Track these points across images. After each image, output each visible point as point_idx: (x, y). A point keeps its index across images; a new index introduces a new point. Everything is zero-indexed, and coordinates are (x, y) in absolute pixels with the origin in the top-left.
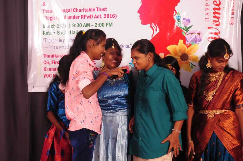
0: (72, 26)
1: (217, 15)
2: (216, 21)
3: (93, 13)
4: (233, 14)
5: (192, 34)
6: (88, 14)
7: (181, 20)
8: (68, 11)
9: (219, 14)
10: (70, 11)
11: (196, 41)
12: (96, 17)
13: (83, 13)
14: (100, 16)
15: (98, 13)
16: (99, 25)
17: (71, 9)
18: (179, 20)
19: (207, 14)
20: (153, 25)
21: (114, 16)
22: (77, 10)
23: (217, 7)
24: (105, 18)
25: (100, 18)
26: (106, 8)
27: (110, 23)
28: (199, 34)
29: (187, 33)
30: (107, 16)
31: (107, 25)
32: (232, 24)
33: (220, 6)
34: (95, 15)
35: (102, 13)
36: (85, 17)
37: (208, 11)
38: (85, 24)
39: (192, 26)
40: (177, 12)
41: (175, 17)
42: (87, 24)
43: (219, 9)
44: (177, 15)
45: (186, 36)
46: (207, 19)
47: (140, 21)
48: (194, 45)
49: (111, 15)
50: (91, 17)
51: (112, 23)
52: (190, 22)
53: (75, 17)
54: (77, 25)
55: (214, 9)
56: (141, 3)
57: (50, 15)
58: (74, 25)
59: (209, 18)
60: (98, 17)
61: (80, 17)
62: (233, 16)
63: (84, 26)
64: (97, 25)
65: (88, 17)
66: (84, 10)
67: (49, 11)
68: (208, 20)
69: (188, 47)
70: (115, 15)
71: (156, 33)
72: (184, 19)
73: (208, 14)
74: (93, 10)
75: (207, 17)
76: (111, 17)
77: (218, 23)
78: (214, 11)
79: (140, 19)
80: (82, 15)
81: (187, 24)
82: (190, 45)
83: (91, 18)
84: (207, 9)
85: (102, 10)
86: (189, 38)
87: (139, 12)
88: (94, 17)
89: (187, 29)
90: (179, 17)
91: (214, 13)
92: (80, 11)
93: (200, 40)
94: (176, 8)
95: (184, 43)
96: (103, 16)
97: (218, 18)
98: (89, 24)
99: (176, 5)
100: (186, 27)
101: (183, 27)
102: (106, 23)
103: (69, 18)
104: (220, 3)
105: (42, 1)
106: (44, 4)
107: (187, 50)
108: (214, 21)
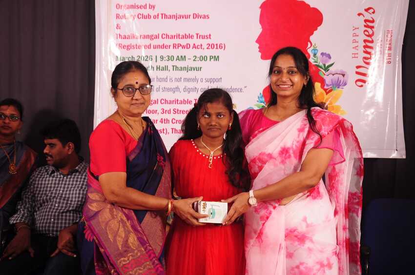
0: (159, 59)
1: (369, 50)
3: (191, 42)
4: (390, 49)
5: (333, 75)
6: (184, 42)
7: (318, 55)
8: (153, 37)
9: (371, 48)
10: (157, 37)
11: (338, 84)
12: (195, 47)
13: (177, 41)
14: (201, 45)
15: (198, 42)
16: (199, 59)
17: (159, 35)
18: (315, 55)
19: (355, 48)
21: (221, 46)
22: (167, 36)
23: (369, 39)
24: (207, 48)
25: (201, 48)
26: (210, 35)
27: (215, 57)
28: (344, 75)
29: (327, 73)
30: (211, 46)
31: (210, 59)
32: (389, 63)
33: (373, 38)
34: (194, 44)
35: (205, 42)
36: (178, 46)
37: (356, 44)
38: (178, 57)
39: (333, 64)
40: (313, 44)
41: (309, 51)
42: (181, 57)
43: (372, 42)
44: (312, 48)
45: (325, 77)
47: (260, 54)
48: (336, 91)
49: (217, 45)
50: (187, 46)
51: (218, 57)
52: (330, 58)
53: (164, 47)
54: (167, 58)
55: (365, 41)
56: (261, 30)
57: (126, 42)
58: (162, 58)
59: (357, 54)
60: (198, 47)
61: (171, 47)
62: (390, 52)
63: (178, 59)
64: (197, 59)
65: (183, 47)
66: (178, 36)
67: (125, 37)
68: (356, 56)
69: (327, 93)
70: (223, 46)
72: (322, 54)
73: (357, 48)
74: (191, 37)
75: (355, 51)
76: (217, 48)
77: (367, 61)
78: (364, 44)
79: (259, 51)
80: (174, 44)
81: (327, 61)
82: (331, 91)
83: (187, 48)
84: (355, 41)
85: (203, 37)
86: (328, 79)
87: (257, 41)
88: (192, 46)
89: (327, 69)
90: (316, 51)
91: (365, 47)
92: (172, 37)
93: (345, 84)
94: (312, 38)
95: (322, 87)
96: (205, 46)
97: (369, 53)
98: (185, 56)
99: (312, 34)
100: (325, 65)
101: (321, 64)
102: (210, 57)
103: (155, 47)
104: (373, 33)
105: (115, 22)
106: (118, 27)
107: (326, 97)
108: (365, 58)
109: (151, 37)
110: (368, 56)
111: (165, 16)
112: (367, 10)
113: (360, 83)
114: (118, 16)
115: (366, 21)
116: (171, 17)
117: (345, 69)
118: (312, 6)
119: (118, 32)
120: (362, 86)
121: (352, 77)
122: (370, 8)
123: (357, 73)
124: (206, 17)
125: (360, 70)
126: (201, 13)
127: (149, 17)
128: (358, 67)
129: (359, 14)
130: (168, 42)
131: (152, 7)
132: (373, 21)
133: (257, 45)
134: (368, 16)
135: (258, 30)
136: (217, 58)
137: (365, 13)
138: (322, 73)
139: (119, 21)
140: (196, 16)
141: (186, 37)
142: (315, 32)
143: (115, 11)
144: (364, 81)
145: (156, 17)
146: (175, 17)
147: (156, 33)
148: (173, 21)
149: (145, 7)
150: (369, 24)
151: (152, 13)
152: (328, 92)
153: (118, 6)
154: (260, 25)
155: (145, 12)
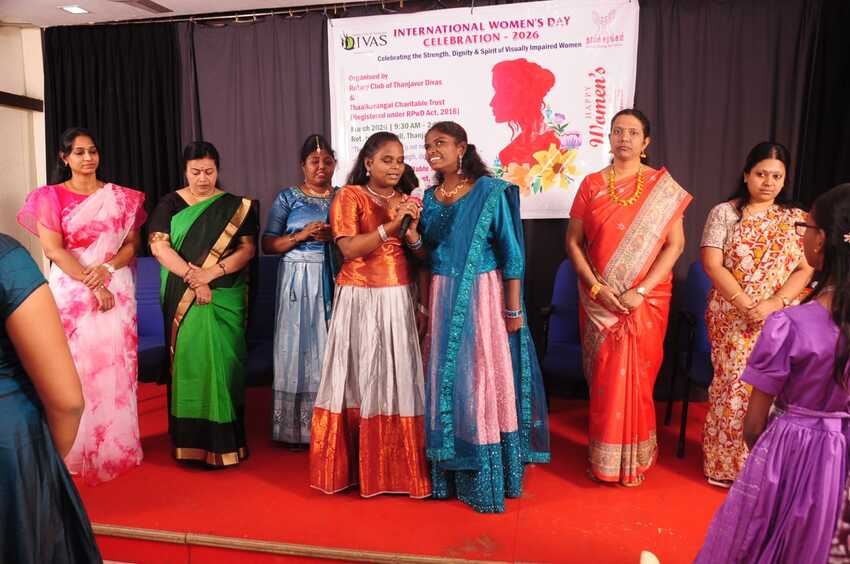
0: (393, 127)
1: (601, 109)
2: (600, 118)
3: (424, 108)
5: (568, 135)
6: (418, 109)
7: (552, 116)
8: (387, 106)
9: (603, 107)
10: (390, 106)
11: (574, 145)
12: (429, 113)
13: (411, 109)
14: (435, 111)
15: (431, 108)
17: (392, 103)
18: (549, 116)
19: (588, 108)
20: (512, 123)
21: (454, 111)
22: (401, 104)
23: (601, 98)
25: (435, 114)
28: (578, 135)
29: (562, 134)
30: (445, 112)
33: (606, 97)
34: (428, 111)
35: (438, 108)
36: (412, 114)
37: (589, 104)
38: (413, 124)
39: (567, 124)
40: (547, 105)
41: (544, 112)
42: (416, 124)
43: (604, 102)
44: (546, 109)
45: (560, 138)
46: (588, 115)
47: (494, 118)
48: (573, 152)
49: (451, 110)
50: (421, 113)
52: (564, 118)
53: (398, 115)
54: (401, 126)
55: (597, 101)
56: (495, 93)
57: (360, 113)
58: (396, 126)
59: (590, 114)
60: (432, 113)
61: (405, 115)
63: (412, 126)
65: (418, 114)
66: (412, 104)
67: (359, 108)
69: (563, 154)
70: (457, 111)
71: (516, 135)
72: (556, 115)
73: (590, 108)
74: (425, 104)
75: (588, 111)
76: (451, 113)
77: (602, 120)
79: (494, 114)
80: (408, 112)
81: (561, 122)
82: (566, 151)
83: (421, 115)
84: (587, 101)
85: (437, 103)
86: (563, 140)
87: (491, 105)
88: (425, 113)
89: (561, 130)
90: (550, 112)
91: (598, 106)
92: (406, 105)
93: (580, 144)
94: (545, 99)
95: (558, 148)
96: (439, 112)
97: (602, 113)
98: (419, 123)
99: (545, 95)
100: (559, 126)
101: (556, 125)
103: (389, 116)
104: (604, 94)
105: (348, 94)
106: (352, 98)
107: (562, 157)
108: (598, 118)
109: (385, 106)
110: (601, 115)
111: (397, 85)
112: (597, 70)
113: (594, 143)
114: (351, 88)
115: (597, 81)
116: (403, 85)
117: (579, 131)
118: (543, 67)
119: (352, 103)
120: (596, 146)
121: (586, 137)
122: (600, 69)
123: (591, 133)
124: (438, 83)
125: (594, 130)
126: (434, 79)
127: (382, 86)
128: (592, 127)
129: (591, 75)
130: (401, 110)
131: (385, 76)
132: (603, 81)
133: (491, 109)
134: (599, 76)
135: (491, 93)
137: (597, 74)
138: (557, 134)
139: (352, 92)
140: (428, 83)
141: (419, 104)
142: (548, 93)
143: (348, 83)
144: (600, 141)
145: (389, 86)
146: (410, 85)
147: (389, 102)
148: (406, 89)
149: (378, 77)
150: (600, 84)
151: (385, 82)
152: (563, 152)
153: (351, 78)
154: (493, 89)
155: (378, 82)
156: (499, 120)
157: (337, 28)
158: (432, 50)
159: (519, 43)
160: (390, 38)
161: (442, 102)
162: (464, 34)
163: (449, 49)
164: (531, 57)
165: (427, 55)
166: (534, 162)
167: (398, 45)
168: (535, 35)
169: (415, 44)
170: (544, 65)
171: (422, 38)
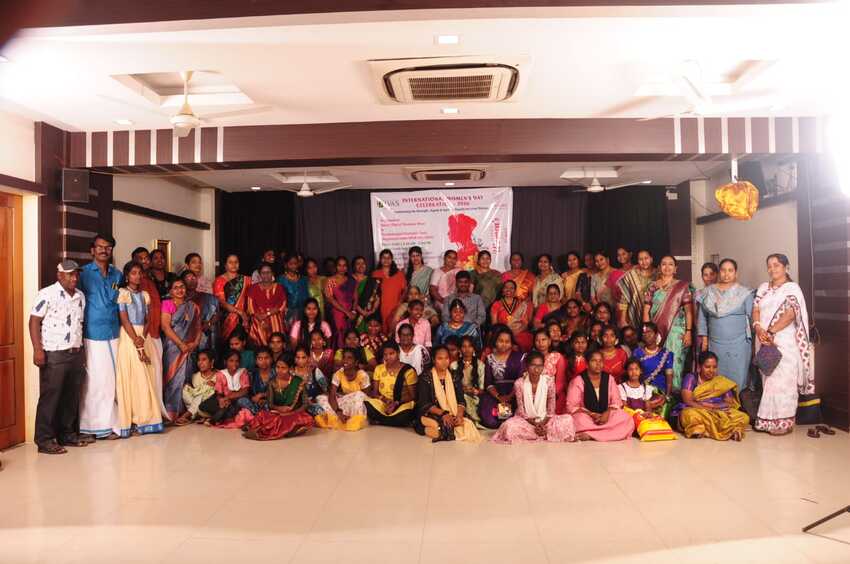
13: (411, 235)
20: (458, 242)
21: (431, 237)
22: (406, 234)
24: (422, 239)
27: (425, 242)
39: (482, 243)
52: (481, 240)
53: (405, 238)
65: (415, 238)
66: (411, 233)
67: (386, 235)
71: (460, 247)
76: (428, 238)
80: (409, 237)
83: (412, 239)
85: (423, 233)
87: (448, 234)
102: (422, 242)
105: (380, 228)
111: (405, 224)
112: (495, 219)
114: (383, 225)
115: (495, 224)
122: (497, 219)
123: (493, 248)
124: (424, 224)
126: (421, 222)
127: (396, 225)
128: (493, 245)
131: (398, 220)
132: (498, 224)
135: (448, 229)
136: (429, 243)
137: (495, 221)
140: (419, 224)
142: (474, 229)
143: (381, 223)
145: (400, 225)
146: (409, 224)
149: (395, 220)
150: (497, 226)
151: (398, 223)
155: (394, 222)
156: (452, 241)
157: (375, 198)
158: (420, 209)
159: (461, 207)
160: (401, 202)
161: (425, 233)
162: (435, 202)
163: (429, 208)
164: (467, 213)
165: (418, 211)
166: (468, 261)
167: (405, 206)
168: (468, 204)
169: (412, 206)
170: (472, 217)
171: (415, 203)
